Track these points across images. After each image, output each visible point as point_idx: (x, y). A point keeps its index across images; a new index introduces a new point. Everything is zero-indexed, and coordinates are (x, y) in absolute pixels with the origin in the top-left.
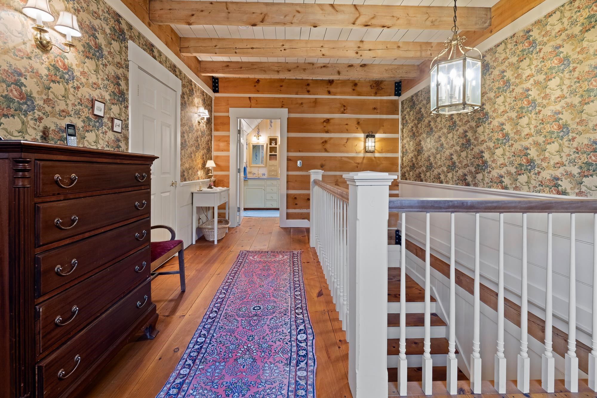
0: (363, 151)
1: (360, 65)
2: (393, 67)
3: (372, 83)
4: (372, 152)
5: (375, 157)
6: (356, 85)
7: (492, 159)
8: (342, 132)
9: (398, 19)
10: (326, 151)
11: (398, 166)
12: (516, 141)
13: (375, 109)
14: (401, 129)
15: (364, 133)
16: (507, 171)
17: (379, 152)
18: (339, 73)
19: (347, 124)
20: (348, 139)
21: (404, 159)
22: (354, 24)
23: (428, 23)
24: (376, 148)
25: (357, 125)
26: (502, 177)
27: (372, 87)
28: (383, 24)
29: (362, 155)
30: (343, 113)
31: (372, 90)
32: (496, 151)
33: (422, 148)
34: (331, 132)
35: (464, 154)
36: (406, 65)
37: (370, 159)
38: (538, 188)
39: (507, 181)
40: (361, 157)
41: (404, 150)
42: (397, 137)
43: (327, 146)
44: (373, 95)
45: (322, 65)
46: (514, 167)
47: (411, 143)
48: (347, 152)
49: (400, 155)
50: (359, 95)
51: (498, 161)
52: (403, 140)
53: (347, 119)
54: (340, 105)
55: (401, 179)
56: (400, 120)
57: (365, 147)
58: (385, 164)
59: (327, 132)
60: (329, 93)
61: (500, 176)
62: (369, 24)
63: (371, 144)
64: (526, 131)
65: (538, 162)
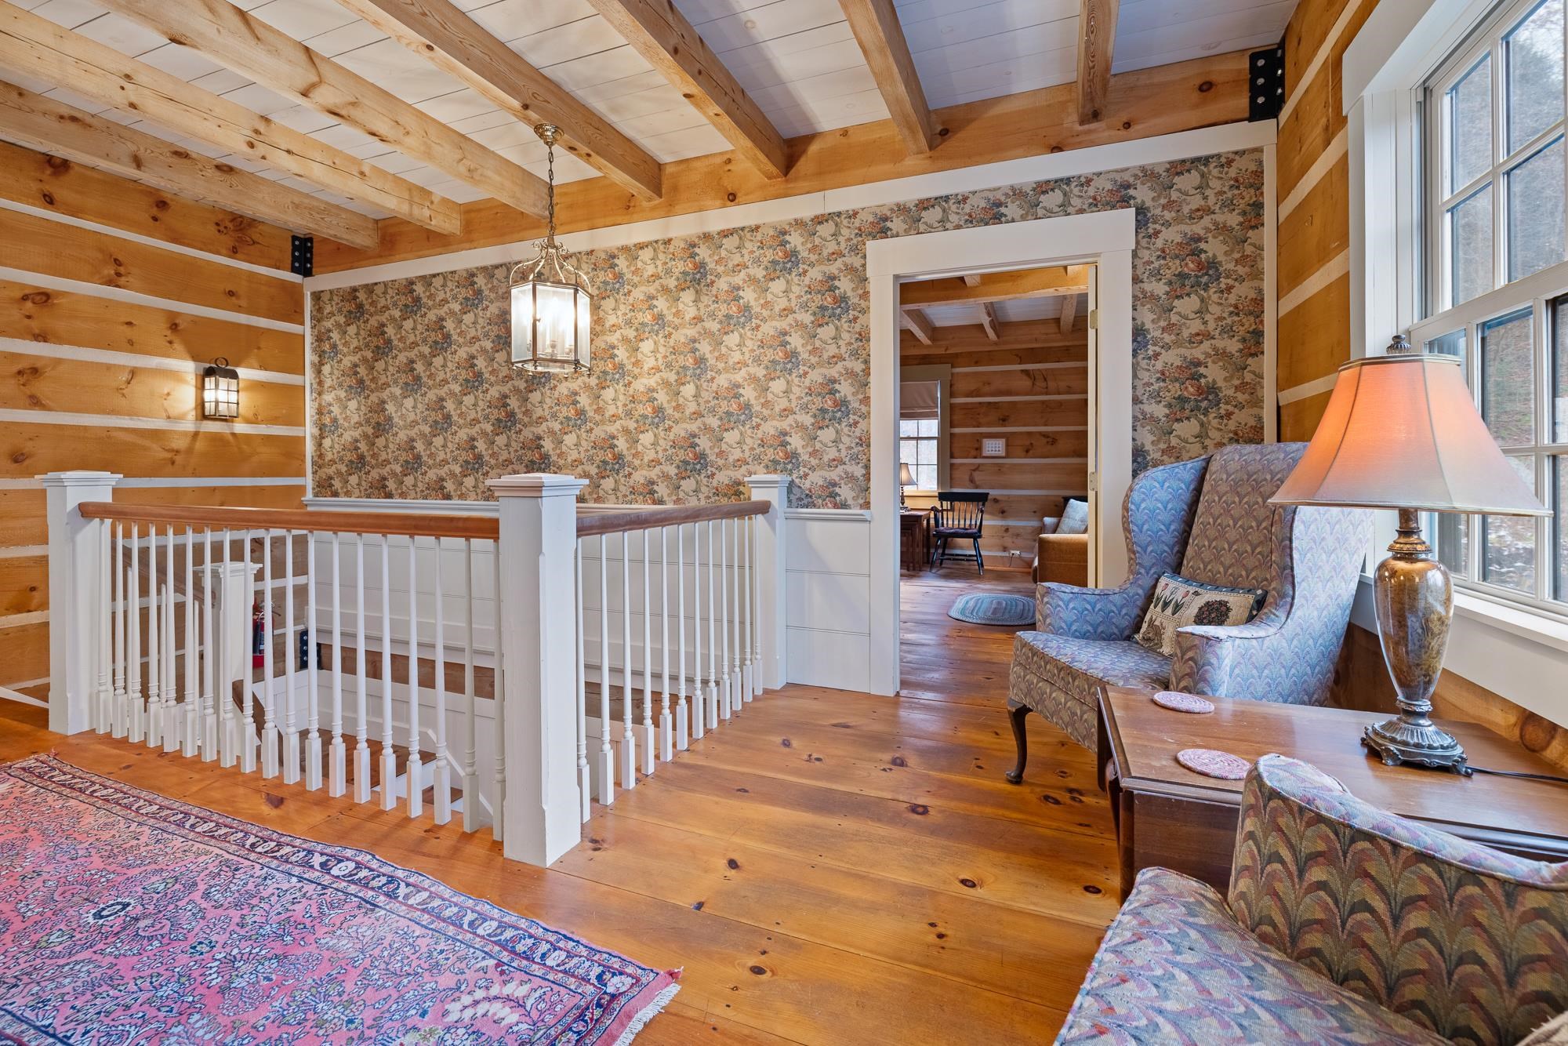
0: (192, 415)
1: (215, 163)
2: (315, 204)
3: (221, 216)
4: (226, 420)
5: (234, 434)
6: (162, 204)
7: (558, 451)
8: (110, 346)
9: (408, 133)
10: (36, 403)
11: (303, 461)
12: (597, 424)
13: (231, 293)
14: (313, 364)
15: (195, 358)
17: (248, 421)
18: (138, 163)
19: (129, 324)
20: (134, 372)
21: (327, 443)
22: (305, 94)
23: (462, 169)
24: (241, 410)
25: (168, 333)
27: (222, 228)
28: (375, 129)
29: (189, 425)
30: (110, 282)
31: (223, 237)
32: (565, 437)
33: (390, 418)
34: (60, 340)
35: (501, 440)
36: (346, 211)
37: (216, 439)
38: (629, 498)
40: (185, 434)
41: (327, 420)
42: (302, 384)
43: (41, 388)
44: (224, 251)
45: (65, 112)
47: (353, 405)
48: (132, 413)
49: (309, 430)
50: (175, 240)
52: (320, 394)
53: (132, 306)
54: (100, 256)
55: (316, 495)
56: (308, 340)
57: (201, 404)
58: (266, 453)
59: (41, 337)
60: (49, 200)
62: (343, 112)
63: (220, 394)
64: (611, 410)
65: (629, 458)
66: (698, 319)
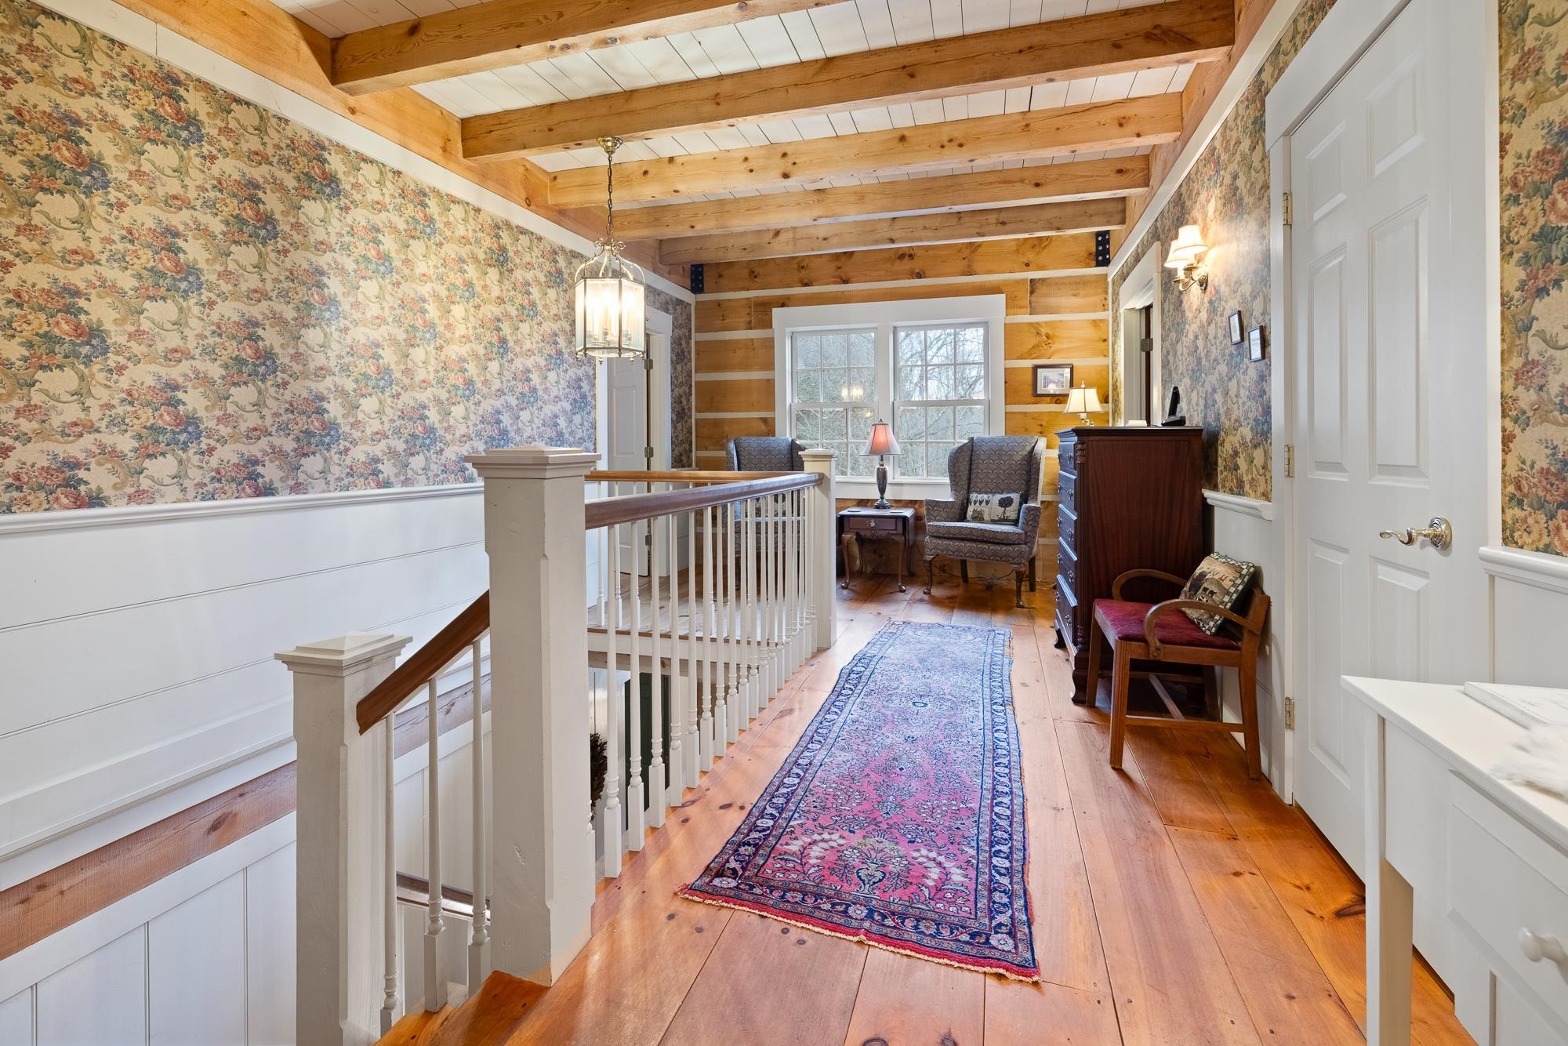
16: (389, 448)
26: (377, 460)
32: (362, 401)
39: (387, 469)
46: (402, 439)
51: (367, 426)
61: (373, 459)
64: (421, 374)
65: (441, 432)
66: (501, 300)
